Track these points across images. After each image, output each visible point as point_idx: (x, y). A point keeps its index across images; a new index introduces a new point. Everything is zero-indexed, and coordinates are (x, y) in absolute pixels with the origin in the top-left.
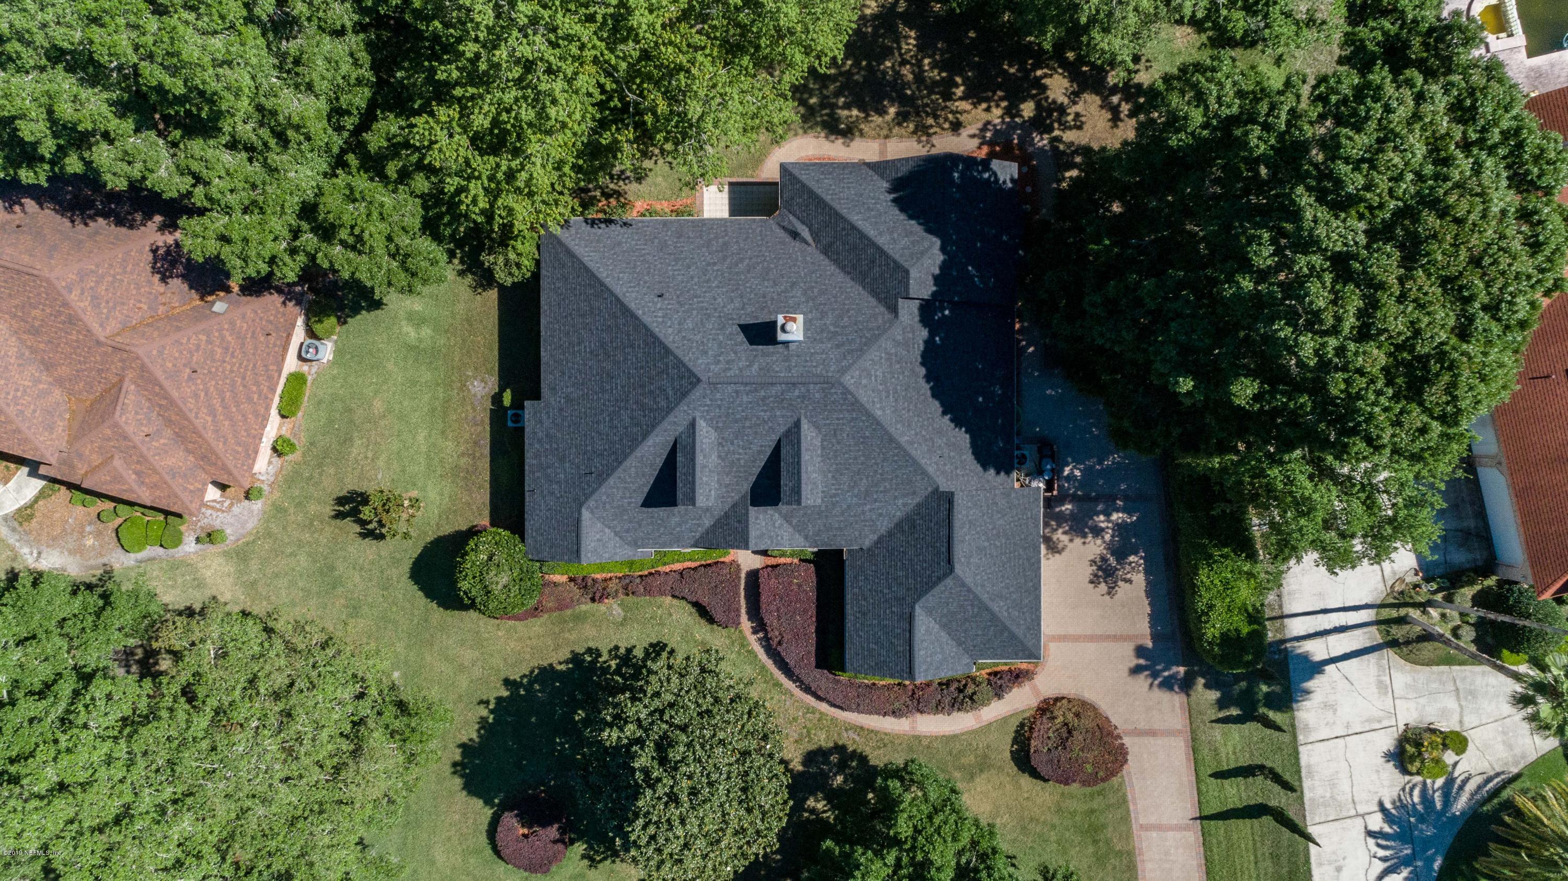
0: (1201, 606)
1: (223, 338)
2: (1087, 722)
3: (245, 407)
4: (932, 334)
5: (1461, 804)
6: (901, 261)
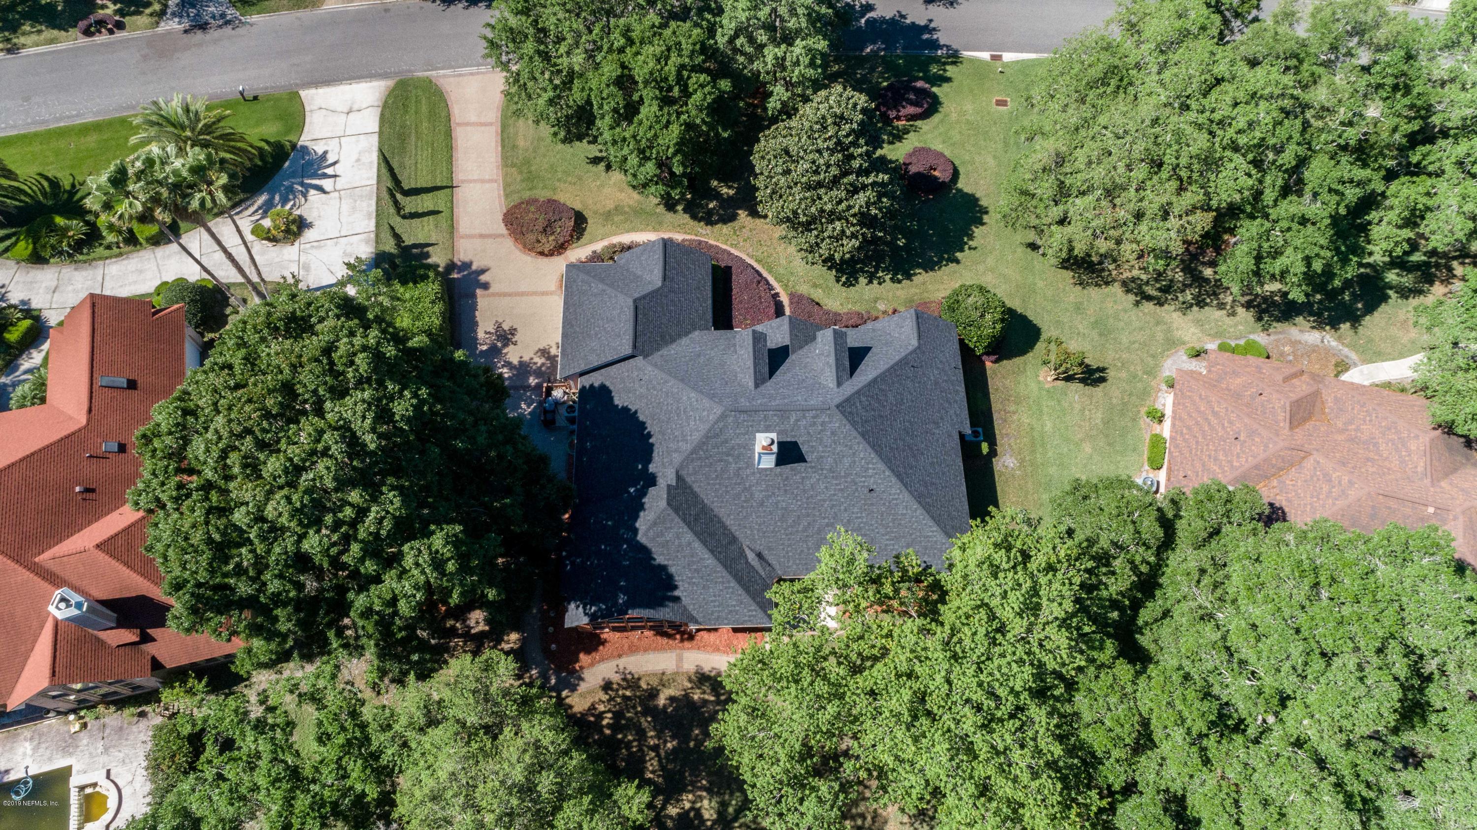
1: (1220, 467)
2: (531, 237)
3: (1191, 423)
4: (645, 468)
6: (673, 515)
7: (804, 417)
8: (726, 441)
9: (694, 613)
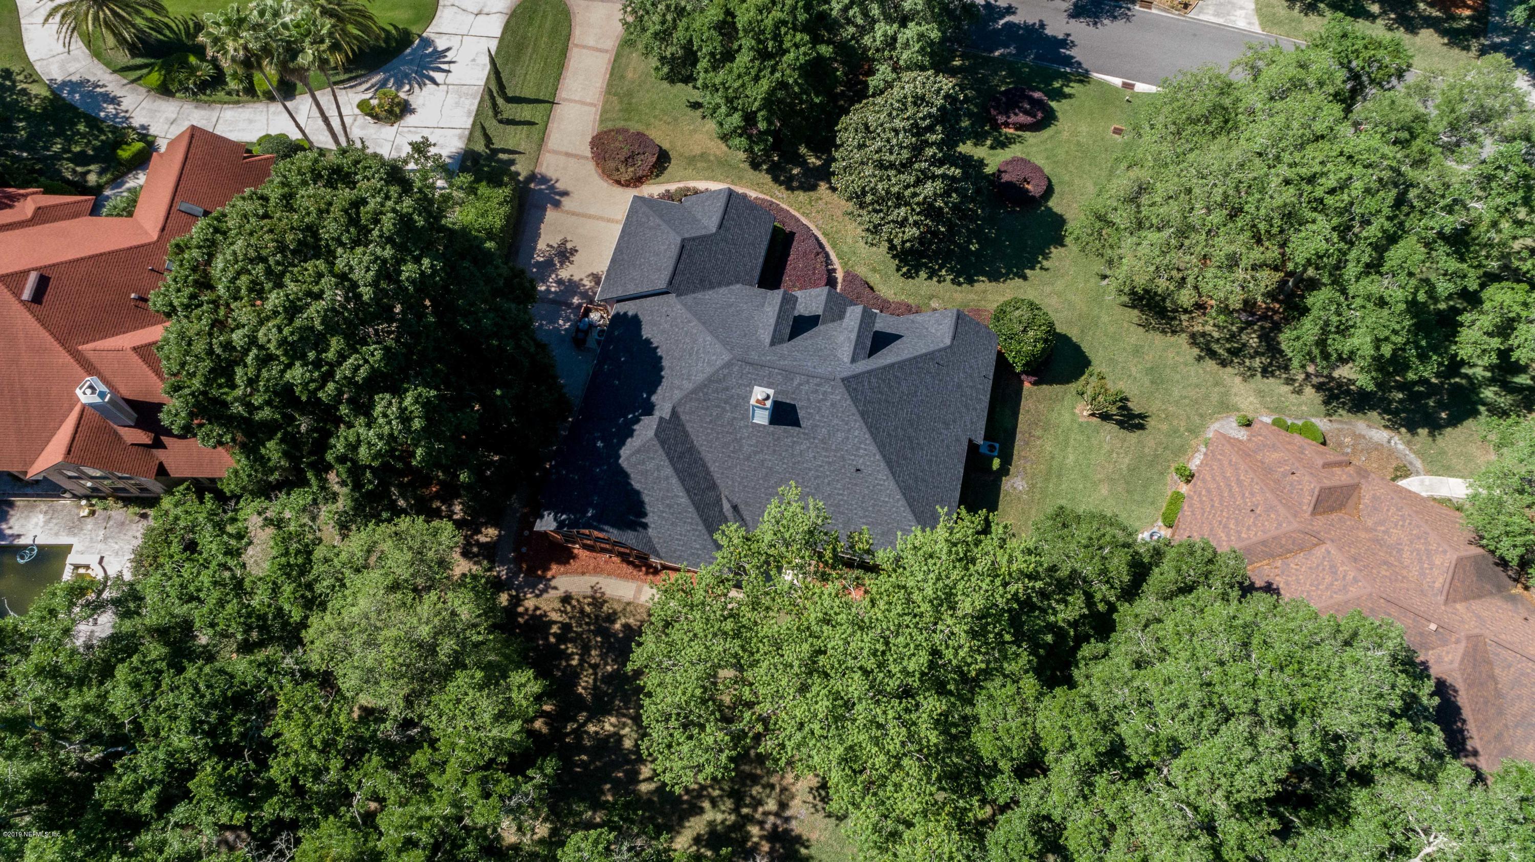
0: (506, 209)
1: (1228, 535)
2: (612, 164)
3: (1213, 486)
4: (649, 398)
5: (376, 79)
6: (658, 447)
7: (808, 382)
8: (727, 389)
9: (658, 547)
